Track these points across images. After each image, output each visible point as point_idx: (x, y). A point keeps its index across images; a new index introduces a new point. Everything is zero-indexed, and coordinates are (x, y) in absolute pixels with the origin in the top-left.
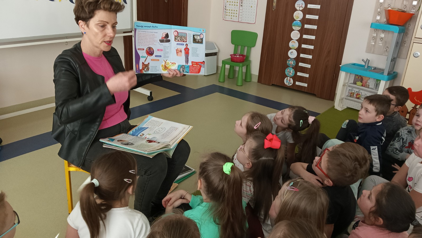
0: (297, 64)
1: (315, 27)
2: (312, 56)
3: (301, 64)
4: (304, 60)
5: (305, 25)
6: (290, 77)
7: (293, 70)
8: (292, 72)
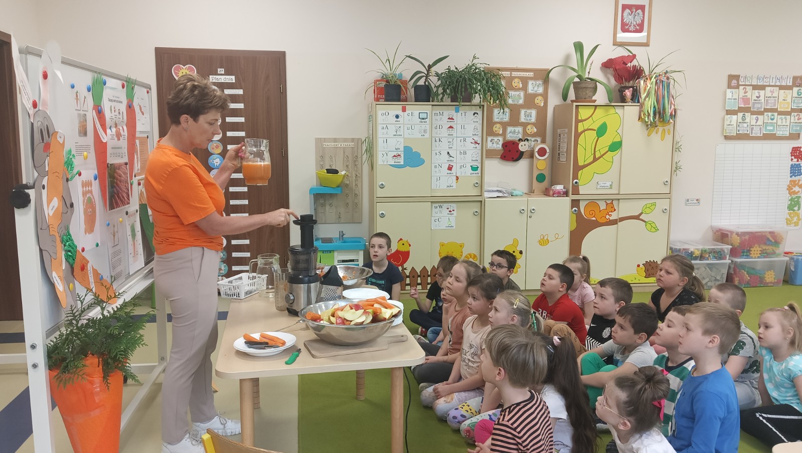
0: (229, 255)
1: (246, 202)
2: (249, 240)
3: (235, 255)
4: (239, 248)
5: (231, 201)
6: (222, 276)
7: (225, 264)
8: (223, 268)
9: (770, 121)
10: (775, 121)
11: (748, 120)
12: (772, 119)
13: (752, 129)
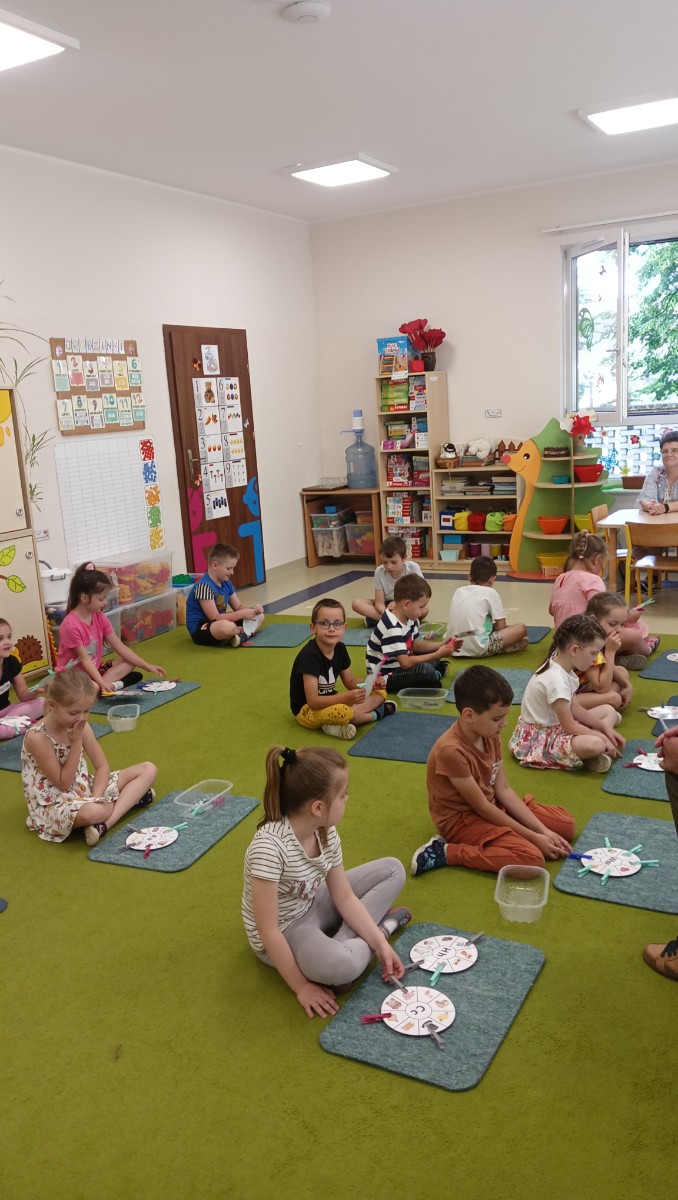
9: (110, 406)
10: (115, 405)
11: (84, 406)
12: (112, 403)
13: (93, 418)
